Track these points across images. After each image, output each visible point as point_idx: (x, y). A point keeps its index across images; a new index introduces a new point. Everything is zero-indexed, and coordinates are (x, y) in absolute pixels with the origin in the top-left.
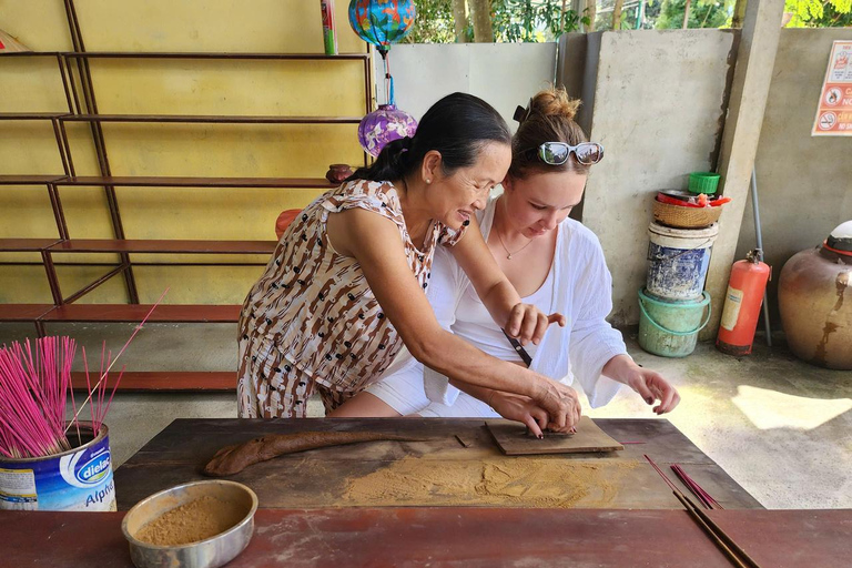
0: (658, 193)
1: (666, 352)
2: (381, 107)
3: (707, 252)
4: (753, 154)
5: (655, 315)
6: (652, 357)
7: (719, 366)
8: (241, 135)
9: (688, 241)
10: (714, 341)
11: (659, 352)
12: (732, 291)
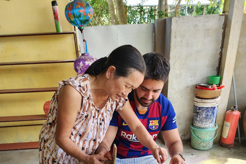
0: (197, 85)
1: (202, 148)
2: (83, 55)
3: (216, 108)
4: (233, 67)
5: (197, 134)
6: (197, 151)
7: (221, 152)
8: (24, 70)
9: (209, 104)
10: (220, 143)
11: (199, 148)
12: (226, 123)
